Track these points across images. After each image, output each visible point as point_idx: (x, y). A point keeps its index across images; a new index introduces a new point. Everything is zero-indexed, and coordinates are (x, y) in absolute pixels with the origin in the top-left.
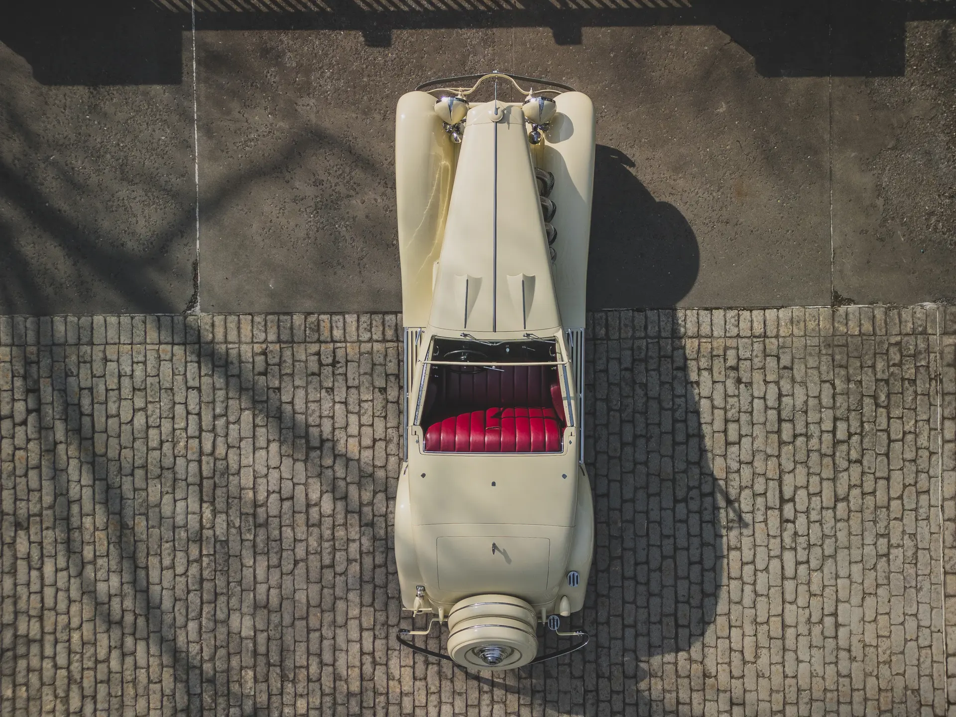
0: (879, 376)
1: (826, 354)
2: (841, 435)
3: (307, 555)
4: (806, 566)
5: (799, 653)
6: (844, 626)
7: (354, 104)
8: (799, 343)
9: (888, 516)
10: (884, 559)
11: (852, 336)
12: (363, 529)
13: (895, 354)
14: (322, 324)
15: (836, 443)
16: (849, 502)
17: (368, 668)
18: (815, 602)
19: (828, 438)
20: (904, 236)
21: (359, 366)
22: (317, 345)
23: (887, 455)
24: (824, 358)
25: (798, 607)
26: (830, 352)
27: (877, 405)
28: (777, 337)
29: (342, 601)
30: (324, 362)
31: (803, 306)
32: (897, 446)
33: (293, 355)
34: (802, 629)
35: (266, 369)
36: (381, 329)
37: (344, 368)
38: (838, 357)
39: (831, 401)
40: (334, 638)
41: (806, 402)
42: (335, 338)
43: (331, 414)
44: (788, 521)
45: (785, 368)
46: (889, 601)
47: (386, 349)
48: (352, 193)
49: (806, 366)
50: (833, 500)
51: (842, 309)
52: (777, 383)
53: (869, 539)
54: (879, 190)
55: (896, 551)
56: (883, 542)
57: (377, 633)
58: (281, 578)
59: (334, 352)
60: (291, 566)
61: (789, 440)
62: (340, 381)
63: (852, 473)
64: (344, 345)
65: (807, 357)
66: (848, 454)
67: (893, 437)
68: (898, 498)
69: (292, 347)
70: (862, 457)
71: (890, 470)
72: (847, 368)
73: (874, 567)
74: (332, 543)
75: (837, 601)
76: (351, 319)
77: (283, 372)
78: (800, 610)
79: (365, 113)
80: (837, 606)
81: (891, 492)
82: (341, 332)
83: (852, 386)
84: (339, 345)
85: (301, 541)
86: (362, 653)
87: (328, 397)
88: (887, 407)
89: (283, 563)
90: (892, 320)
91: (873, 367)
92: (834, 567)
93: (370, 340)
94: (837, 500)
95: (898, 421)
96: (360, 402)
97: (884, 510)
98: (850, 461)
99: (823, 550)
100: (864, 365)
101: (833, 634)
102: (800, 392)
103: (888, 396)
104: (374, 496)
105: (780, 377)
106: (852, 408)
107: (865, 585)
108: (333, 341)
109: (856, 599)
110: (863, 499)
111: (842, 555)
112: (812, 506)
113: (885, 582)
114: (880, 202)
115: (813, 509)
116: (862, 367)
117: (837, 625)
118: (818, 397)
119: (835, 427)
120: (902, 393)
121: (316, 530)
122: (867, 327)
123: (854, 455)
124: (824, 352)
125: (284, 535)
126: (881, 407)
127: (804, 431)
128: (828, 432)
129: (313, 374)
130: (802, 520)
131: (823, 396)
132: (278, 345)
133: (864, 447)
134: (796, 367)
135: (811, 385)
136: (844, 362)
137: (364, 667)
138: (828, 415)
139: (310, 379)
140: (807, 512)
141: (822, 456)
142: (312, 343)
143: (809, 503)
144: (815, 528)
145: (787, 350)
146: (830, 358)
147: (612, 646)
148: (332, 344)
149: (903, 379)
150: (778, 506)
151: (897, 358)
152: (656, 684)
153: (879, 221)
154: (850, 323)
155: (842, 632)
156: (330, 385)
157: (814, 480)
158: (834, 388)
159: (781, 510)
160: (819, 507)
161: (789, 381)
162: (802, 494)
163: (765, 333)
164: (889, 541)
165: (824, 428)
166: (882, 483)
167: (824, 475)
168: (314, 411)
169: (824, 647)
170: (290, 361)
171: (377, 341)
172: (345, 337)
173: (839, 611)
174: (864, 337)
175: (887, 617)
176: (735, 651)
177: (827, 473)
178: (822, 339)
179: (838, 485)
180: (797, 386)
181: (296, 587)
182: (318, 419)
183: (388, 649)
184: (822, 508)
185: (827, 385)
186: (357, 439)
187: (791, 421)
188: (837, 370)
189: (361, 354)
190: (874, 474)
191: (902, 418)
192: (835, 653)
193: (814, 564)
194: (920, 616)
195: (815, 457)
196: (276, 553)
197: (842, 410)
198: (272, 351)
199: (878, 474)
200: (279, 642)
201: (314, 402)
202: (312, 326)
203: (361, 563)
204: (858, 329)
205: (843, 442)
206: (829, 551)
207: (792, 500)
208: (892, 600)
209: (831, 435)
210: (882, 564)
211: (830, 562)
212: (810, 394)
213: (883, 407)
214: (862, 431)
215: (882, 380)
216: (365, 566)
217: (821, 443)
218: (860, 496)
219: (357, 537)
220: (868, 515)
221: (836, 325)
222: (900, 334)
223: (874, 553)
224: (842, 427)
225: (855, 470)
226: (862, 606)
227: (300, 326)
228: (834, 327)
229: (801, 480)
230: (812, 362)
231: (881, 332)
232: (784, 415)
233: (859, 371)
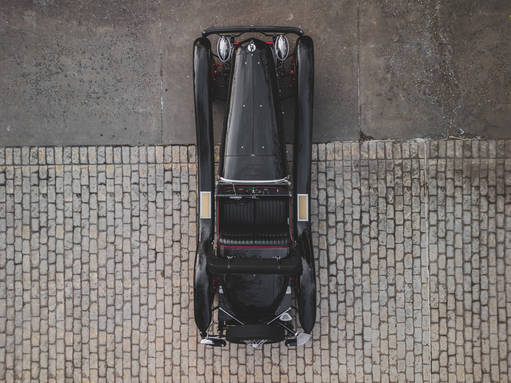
0: (388, 185)
1: (356, 171)
2: (365, 221)
3: (31, 299)
4: (344, 304)
5: (339, 359)
6: (367, 342)
7: (60, 15)
8: (339, 165)
9: (395, 272)
10: (393, 299)
11: (372, 160)
12: (66, 282)
13: (398, 171)
14: (40, 153)
15: (362, 227)
16: (370, 263)
17: (69, 370)
18: (350, 327)
19: (357, 223)
20: (404, 97)
21: (63, 180)
22: (37, 167)
23: (394, 234)
24: (354, 174)
25: (339, 330)
26: (358, 170)
27: (387, 203)
28: (326, 161)
29: (53, 328)
30: (41, 178)
31: (342, 142)
32: (400, 229)
33: (22, 173)
34: (342, 343)
35: (5, 182)
36: (78, 156)
37: (54, 181)
38: (363, 173)
39: (359, 200)
40: (48, 351)
41: (343, 201)
42: (48, 163)
43: (46, 211)
44: (332, 275)
45: (330, 180)
46: (396, 326)
47: (81, 169)
48: (59, 70)
49: (343, 178)
50: (360, 262)
51: (365, 143)
52: (325, 190)
53: (383, 287)
54: (388, 69)
55: (400, 294)
56: (392, 289)
57: (75, 348)
58: (15, 314)
59: (48, 171)
60: (21, 306)
61: (332, 225)
62: (52, 189)
63: (372, 245)
64: (54, 166)
65: (344, 173)
66: (370, 233)
67: (397, 223)
68: (400, 261)
69: (21, 168)
70: (378, 235)
71: (395, 244)
72: (368, 180)
73: (386, 305)
74: (46, 291)
75: (363, 326)
76: (59, 150)
77: (16, 184)
78: (340, 331)
79: (67, 21)
80: (363, 329)
81: (396, 257)
82: (53, 158)
83: (372, 191)
84: (50, 166)
85: (27, 290)
86: (66, 361)
87: (44, 200)
88: (394, 204)
89: (16, 304)
90: (396, 149)
91: (385, 179)
92: (361, 304)
93: (71, 164)
94: (363, 262)
95: (400, 212)
96: (65, 202)
97: (392, 268)
98: (370, 238)
99: (354, 293)
100: (379, 178)
101: (361, 347)
102: (339, 195)
103: (394, 198)
104: (73, 262)
105: (327, 186)
106: (372, 204)
107: (381, 316)
108: (47, 164)
109: (375, 325)
110: (379, 262)
111: (366, 297)
112: (347, 266)
113: (393, 314)
114: (389, 76)
115: (348, 268)
116: (378, 179)
117: (363, 341)
118: (351, 198)
119: (361, 217)
120: (403, 195)
121: (36, 284)
122: (381, 154)
123: (373, 234)
124: (354, 170)
125: (16, 287)
126: (389, 204)
127: (342, 219)
128: (357, 220)
129: (35, 185)
130: (341, 275)
131: (353, 198)
132: (12, 167)
133: (379, 229)
134: (337, 179)
135: (346, 191)
136: (367, 176)
137: (67, 370)
138: (357, 209)
139: (32, 188)
140: (345, 271)
141: (354, 235)
142: (33, 165)
143: (345, 264)
144: (349, 280)
145: (331, 169)
146: (358, 174)
147: (223, 355)
148: (46, 166)
149: (403, 187)
150: (326, 266)
151: (399, 173)
152: (250, 378)
153: (388, 88)
154: (370, 151)
155: (367, 345)
156: (45, 192)
157: (349, 250)
158: (361, 193)
159: (328, 268)
160: (351, 266)
161: (332, 188)
162: (341, 258)
163: (318, 158)
164: (395, 288)
165: (354, 218)
166: (391, 252)
167: (355, 247)
168: (35, 208)
169: (355, 355)
170: (20, 177)
171: (75, 164)
172: (54, 161)
173: (364, 333)
174: (379, 161)
175: (394, 336)
176: (299, 357)
177: (357, 245)
178: (353, 162)
179: (363, 253)
180: (338, 191)
181: (24, 319)
182: (38, 214)
183: (82, 358)
184: (353, 267)
185: (356, 190)
186: (62, 226)
187: (334, 213)
188: (362, 181)
189: (64, 172)
190: (386, 246)
191: (403, 211)
192: (362, 359)
193: (349, 302)
194: (415, 336)
195: (349, 235)
196: (12, 298)
197: (365, 206)
198: (8, 171)
199: (388, 246)
200: (13, 354)
201: (35, 203)
202: (34, 155)
203: (65, 304)
204: (375, 155)
205: (366, 226)
206: (358, 294)
207: (335, 262)
208: (398, 325)
209: (359, 222)
210: (391, 303)
211: (359, 301)
212: (346, 196)
213: (391, 204)
214: (378, 219)
215: (390, 187)
216: (67, 306)
217: (353, 227)
218: (377, 260)
219: (62, 288)
220: (383, 272)
221: (362, 153)
222: (402, 158)
223: (386, 295)
224: (366, 217)
225: (374, 244)
226: (379, 329)
227: (26, 154)
228: (360, 154)
229: (341, 249)
230: (347, 176)
231: (390, 157)
232: (330, 210)
233: (376, 182)
